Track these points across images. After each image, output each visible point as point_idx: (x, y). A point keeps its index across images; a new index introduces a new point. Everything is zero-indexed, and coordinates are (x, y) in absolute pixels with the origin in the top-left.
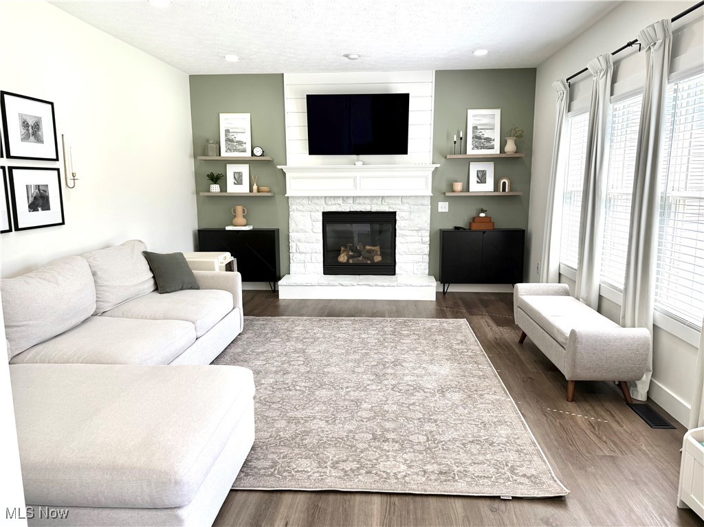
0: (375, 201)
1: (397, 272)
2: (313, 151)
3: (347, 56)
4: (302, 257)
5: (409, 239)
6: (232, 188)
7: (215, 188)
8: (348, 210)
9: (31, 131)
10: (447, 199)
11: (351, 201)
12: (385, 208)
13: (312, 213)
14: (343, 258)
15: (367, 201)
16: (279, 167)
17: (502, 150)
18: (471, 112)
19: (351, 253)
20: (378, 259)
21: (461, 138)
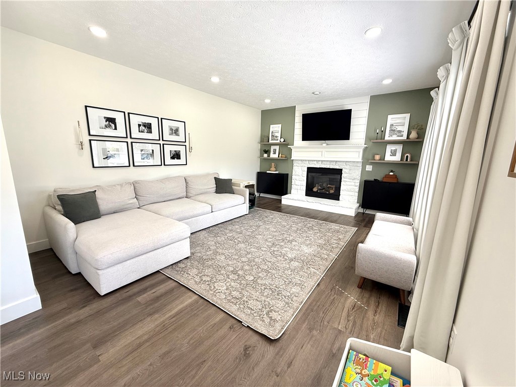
0: (332, 163)
1: (340, 199)
2: (304, 139)
3: (313, 93)
4: (296, 187)
5: (348, 183)
6: (272, 156)
7: (266, 155)
8: (318, 167)
9: (174, 132)
10: (371, 164)
11: (320, 162)
12: (337, 167)
13: (303, 168)
14: (315, 189)
15: (328, 163)
16: (289, 146)
17: (408, 137)
18: (390, 117)
19: (319, 187)
20: (332, 192)
21: (382, 131)
